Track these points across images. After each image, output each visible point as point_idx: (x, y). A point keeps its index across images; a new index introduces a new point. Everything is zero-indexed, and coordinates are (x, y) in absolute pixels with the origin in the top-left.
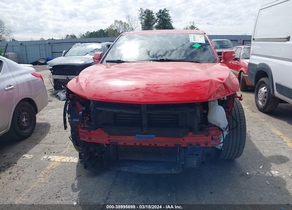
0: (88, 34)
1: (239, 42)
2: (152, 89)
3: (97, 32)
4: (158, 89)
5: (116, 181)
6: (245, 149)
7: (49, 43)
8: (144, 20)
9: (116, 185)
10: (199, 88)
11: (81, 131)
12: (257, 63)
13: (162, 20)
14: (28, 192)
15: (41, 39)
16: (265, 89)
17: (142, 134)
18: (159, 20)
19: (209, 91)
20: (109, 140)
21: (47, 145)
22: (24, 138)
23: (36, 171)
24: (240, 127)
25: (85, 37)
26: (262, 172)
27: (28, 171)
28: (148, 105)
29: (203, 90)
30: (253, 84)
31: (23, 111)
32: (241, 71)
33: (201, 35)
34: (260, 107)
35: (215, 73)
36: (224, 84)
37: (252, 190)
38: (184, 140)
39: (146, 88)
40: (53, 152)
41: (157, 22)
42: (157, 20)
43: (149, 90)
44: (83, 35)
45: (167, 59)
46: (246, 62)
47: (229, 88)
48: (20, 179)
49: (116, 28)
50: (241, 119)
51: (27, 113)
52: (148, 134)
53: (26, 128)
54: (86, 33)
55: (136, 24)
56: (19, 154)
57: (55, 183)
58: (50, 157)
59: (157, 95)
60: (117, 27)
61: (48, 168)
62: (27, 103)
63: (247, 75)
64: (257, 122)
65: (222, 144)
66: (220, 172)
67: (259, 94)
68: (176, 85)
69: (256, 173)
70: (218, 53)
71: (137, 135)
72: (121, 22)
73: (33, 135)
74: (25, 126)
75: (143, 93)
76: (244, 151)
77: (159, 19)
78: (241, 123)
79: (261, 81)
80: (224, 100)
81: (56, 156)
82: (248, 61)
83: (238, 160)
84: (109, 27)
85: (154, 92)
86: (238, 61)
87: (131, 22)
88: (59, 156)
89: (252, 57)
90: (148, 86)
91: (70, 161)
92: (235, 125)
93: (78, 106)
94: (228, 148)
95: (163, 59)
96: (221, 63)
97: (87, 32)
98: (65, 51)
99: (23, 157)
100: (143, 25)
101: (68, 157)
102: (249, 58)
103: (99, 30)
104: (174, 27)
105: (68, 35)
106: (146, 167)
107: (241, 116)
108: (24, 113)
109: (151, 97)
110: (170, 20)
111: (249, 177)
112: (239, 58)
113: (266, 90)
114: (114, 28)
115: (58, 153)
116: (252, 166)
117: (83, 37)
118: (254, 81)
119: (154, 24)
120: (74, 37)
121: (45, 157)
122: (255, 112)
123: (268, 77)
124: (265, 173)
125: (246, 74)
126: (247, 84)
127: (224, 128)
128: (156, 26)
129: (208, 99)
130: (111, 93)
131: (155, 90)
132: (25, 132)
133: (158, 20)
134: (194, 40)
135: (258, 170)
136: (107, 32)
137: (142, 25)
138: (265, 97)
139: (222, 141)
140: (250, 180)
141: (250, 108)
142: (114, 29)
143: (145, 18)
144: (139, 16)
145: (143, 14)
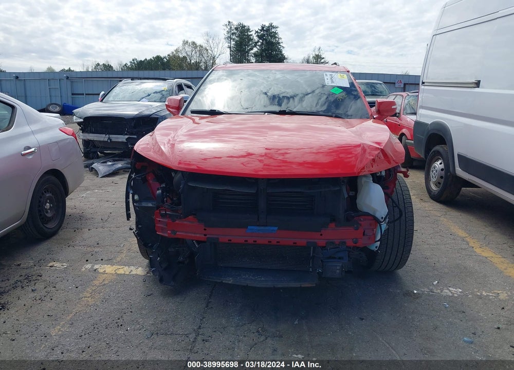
0: (134, 63)
1: (397, 85)
2: (276, 156)
3: (151, 59)
4: (287, 156)
5: (211, 302)
6: (411, 257)
7: (68, 78)
8: (234, 43)
9: (212, 308)
10: (349, 156)
11: (159, 221)
12: (429, 121)
13: (266, 43)
14: (68, 318)
15: (49, 69)
16: (441, 164)
17: (258, 226)
18: (260, 43)
19: (361, 161)
20: (205, 235)
21: (89, 249)
22: (46, 236)
23: (77, 287)
24: (404, 219)
25: (128, 68)
26: (437, 290)
27: (62, 287)
28: (269, 179)
29: (353, 159)
30: (423, 156)
31: (47, 191)
32: (403, 134)
33: (342, 75)
34: (432, 194)
35: (369, 134)
36: (382, 150)
37: (422, 315)
38: (321, 235)
39: (266, 155)
40: (100, 259)
41: (257, 46)
42: (256, 43)
43: (271, 158)
44: (125, 65)
45: (291, 111)
46: (410, 119)
47: (390, 157)
48: (51, 299)
49: (185, 55)
50: (406, 206)
51: (53, 194)
52: (267, 226)
53: (49, 220)
54: (131, 62)
55: (220, 48)
56: (42, 261)
57: (112, 306)
58: (96, 267)
59: (284, 164)
60: (186, 52)
61: (96, 282)
62: (53, 178)
63: (413, 142)
64: (428, 216)
65: (379, 242)
66: (373, 290)
67: (431, 172)
68: (315, 151)
69: (428, 290)
70: (369, 103)
71: (249, 227)
72: (194, 43)
73: (60, 233)
74: (50, 216)
75: (260, 161)
76: (409, 259)
77: (261, 41)
78: (405, 213)
79: (434, 151)
80: (381, 177)
81: (106, 265)
82: (414, 117)
83: (400, 272)
84: (173, 53)
85: (279, 161)
86: (397, 117)
87: (212, 45)
88: (112, 265)
89: (421, 111)
90: (268, 151)
91: (132, 273)
92: (397, 216)
93: (151, 182)
94: (386, 252)
95: (285, 111)
96: (374, 118)
97: (133, 60)
98: (103, 93)
99: (50, 266)
100: (232, 51)
101: (127, 267)
102: (415, 114)
103: (153, 58)
104: (286, 57)
105: (98, 64)
106: (261, 278)
107: (405, 202)
108: (48, 195)
109: (273, 168)
110: (279, 43)
111: (417, 296)
112: (399, 113)
113: (442, 166)
114: (182, 54)
115: (110, 261)
116: (421, 282)
117: (126, 68)
118: (423, 151)
119: (252, 49)
120: (108, 67)
121: (89, 266)
122: (425, 201)
123: (446, 144)
124: (442, 291)
125: (410, 138)
126: (413, 156)
127: (382, 218)
128: (254, 54)
129: (359, 173)
130: (205, 159)
131: (281, 158)
132: (49, 226)
133: (258, 42)
134: (333, 82)
135: (431, 287)
136: (168, 61)
137: (230, 50)
138: (442, 177)
139: (378, 237)
140: (419, 301)
141: (417, 195)
142: (181, 56)
143: (237, 39)
144: (226, 34)
145: (232, 32)
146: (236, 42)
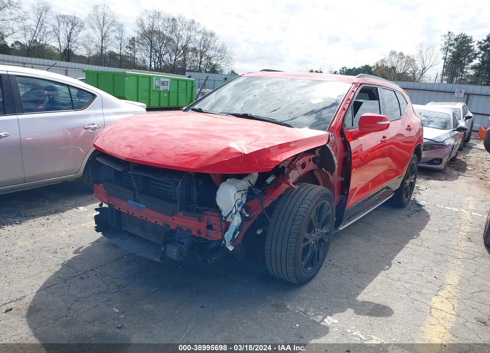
0: (343, 71)
3: (359, 68)
8: (450, 54)
14: (38, 239)
17: (134, 201)
18: (481, 55)
20: (108, 201)
26: (312, 313)
27: (63, 222)
38: (173, 220)
41: (477, 58)
44: (335, 72)
48: (47, 227)
52: (139, 203)
54: (340, 70)
55: (433, 59)
60: (392, 63)
69: (303, 310)
71: (129, 201)
72: (401, 54)
77: (483, 52)
95: (247, 115)
100: (447, 63)
103: (362, 67)
116: (310, 302)
119: (471, 61)
124: (315, 315)
127: (225, 217)
133: (479, 53)
135: (311, 309)
137: (445, 61)
143: (454, 50)
144: (443, 45)
145: (451, 43)
146: (453, 53)
